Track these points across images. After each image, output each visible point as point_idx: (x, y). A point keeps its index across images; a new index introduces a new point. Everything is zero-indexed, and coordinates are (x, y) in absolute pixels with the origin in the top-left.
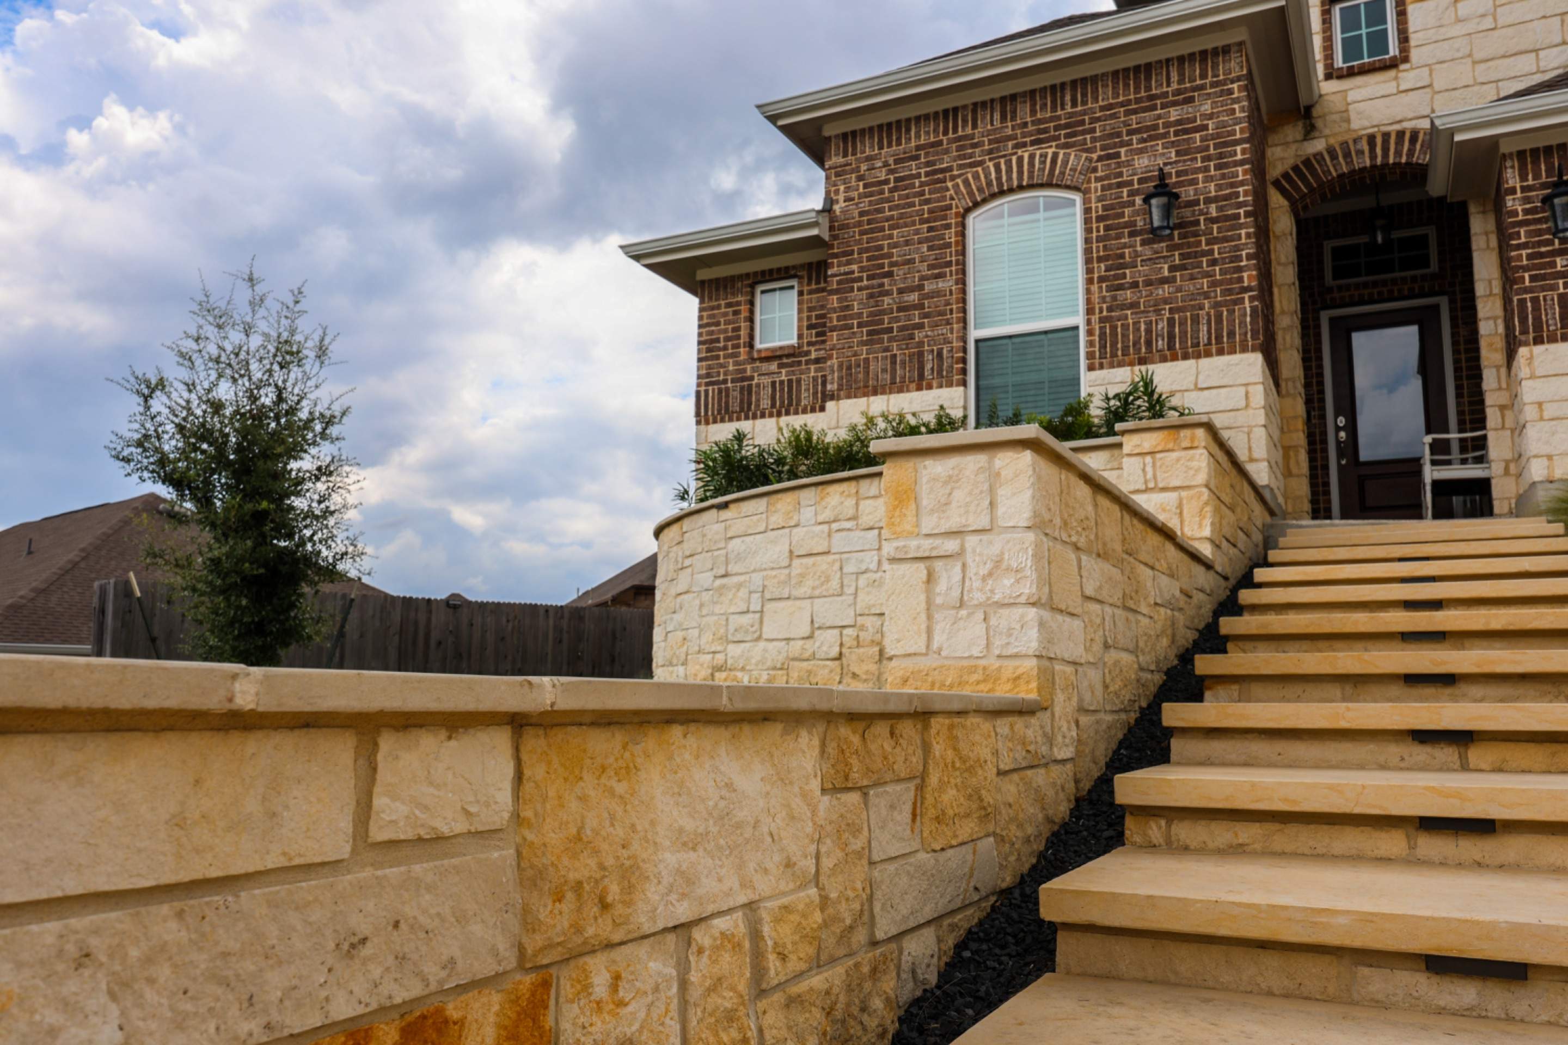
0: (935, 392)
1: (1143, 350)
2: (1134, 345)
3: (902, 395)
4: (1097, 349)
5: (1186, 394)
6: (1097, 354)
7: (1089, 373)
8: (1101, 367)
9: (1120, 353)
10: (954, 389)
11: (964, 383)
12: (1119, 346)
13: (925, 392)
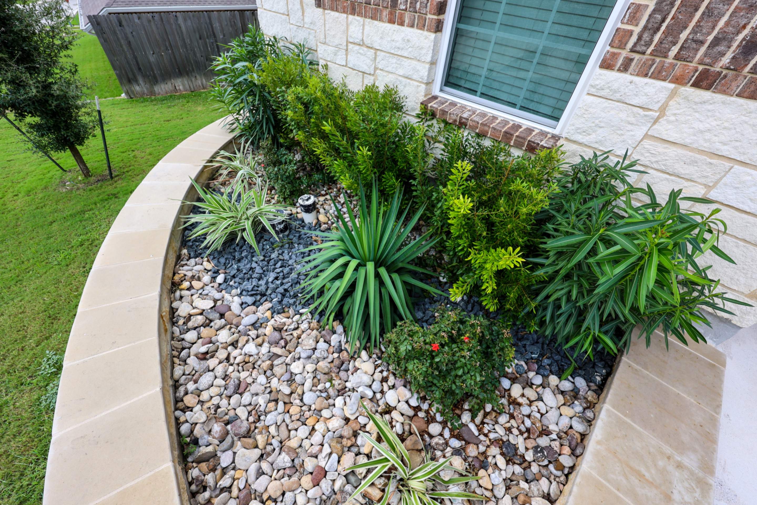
0: (406, 30)
1: (726, 60)
2: (716, 41)
3: (376, 22)
4: (637, 30)
5: (737, 167)
6: (634, 39)
7: (599, 71)
8: (625, 68)
9: (675, 50)
10: (426, 33)
11: (438, 27)
12: (683, 36)
13: (396, 27)
